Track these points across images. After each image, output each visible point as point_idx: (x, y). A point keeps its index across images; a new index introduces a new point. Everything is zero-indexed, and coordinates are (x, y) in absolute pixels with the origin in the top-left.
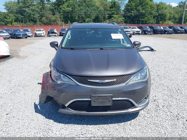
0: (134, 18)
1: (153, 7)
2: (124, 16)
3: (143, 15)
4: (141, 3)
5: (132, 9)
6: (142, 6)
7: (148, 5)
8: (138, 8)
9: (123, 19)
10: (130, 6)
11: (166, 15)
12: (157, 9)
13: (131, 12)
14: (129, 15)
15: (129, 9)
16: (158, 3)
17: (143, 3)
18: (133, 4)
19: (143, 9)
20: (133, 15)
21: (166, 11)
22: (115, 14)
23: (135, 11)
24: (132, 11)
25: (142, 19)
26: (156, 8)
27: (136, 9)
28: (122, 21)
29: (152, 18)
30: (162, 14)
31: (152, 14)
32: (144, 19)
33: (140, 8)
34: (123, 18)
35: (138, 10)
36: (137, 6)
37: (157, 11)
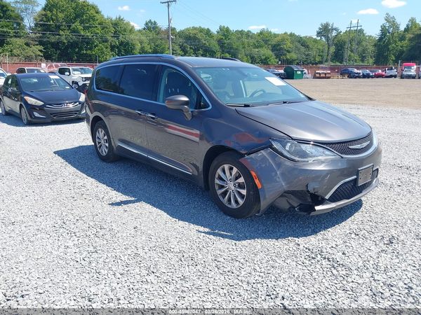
0: (67, 48)
1: (107, 28)
2: (41, 43)
3: (88, 43)
4: (77, 16)
5: (58, 27)
6: (82, 22)
7: (94, 20)
8: (73, 26)
9: (41, 51)
10: (52, 19)
11: (133, 45)
12: (115, 32)
13: (59, 35)
14: (53, 39)
15: (50, 25)
16: (114, 18)
17: (83, 17)
18: (61, 15)
19: (85, 28)
20: (66, 41)
21: (132, 36)
22: (11, 37)
23: (68, 33)
24: (61, 33)
25: (89, 52)
26: (113, 30)
27: (69, 26)
28: (39, 55)
29: (109, 50)
30: (128, 44)
31: (106, 41)
32: (94, 53)
33: (77, 25)
34: (41, 48)
35: (74, 31)
36: (69, 21)
37: (116, 35)
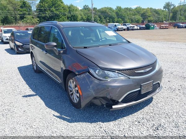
0: (49, 19)
1: (65, 9)
2: (38, 17)
3: (57, 16)
4: (53, 5)
5: (45, 10)
6: (55, 7)
7: (60, 6)
8: (51, 9)
10: (43, 6)
11: (77, 16)
12: (69, 11)
13: (46, 13)
14: (43, 15)
15: (42, 9)
16: (69, 5)
17: (55, 5)
18: (46, 5)
19: (56, 10)
20: (48, 16)
21: (77, 12)
22: (27, 15)
23: (49, 12)
24: (46, 12)
26: (68, 10)
27: (50, 9)
28: (37, 22)
29: (66, 19)
30: (75, 16)
31: (65, 15)
33: (53, 9)
34: (38, 19)
35: (52, 11)
36: (50, 7)
37: (70, 12)
